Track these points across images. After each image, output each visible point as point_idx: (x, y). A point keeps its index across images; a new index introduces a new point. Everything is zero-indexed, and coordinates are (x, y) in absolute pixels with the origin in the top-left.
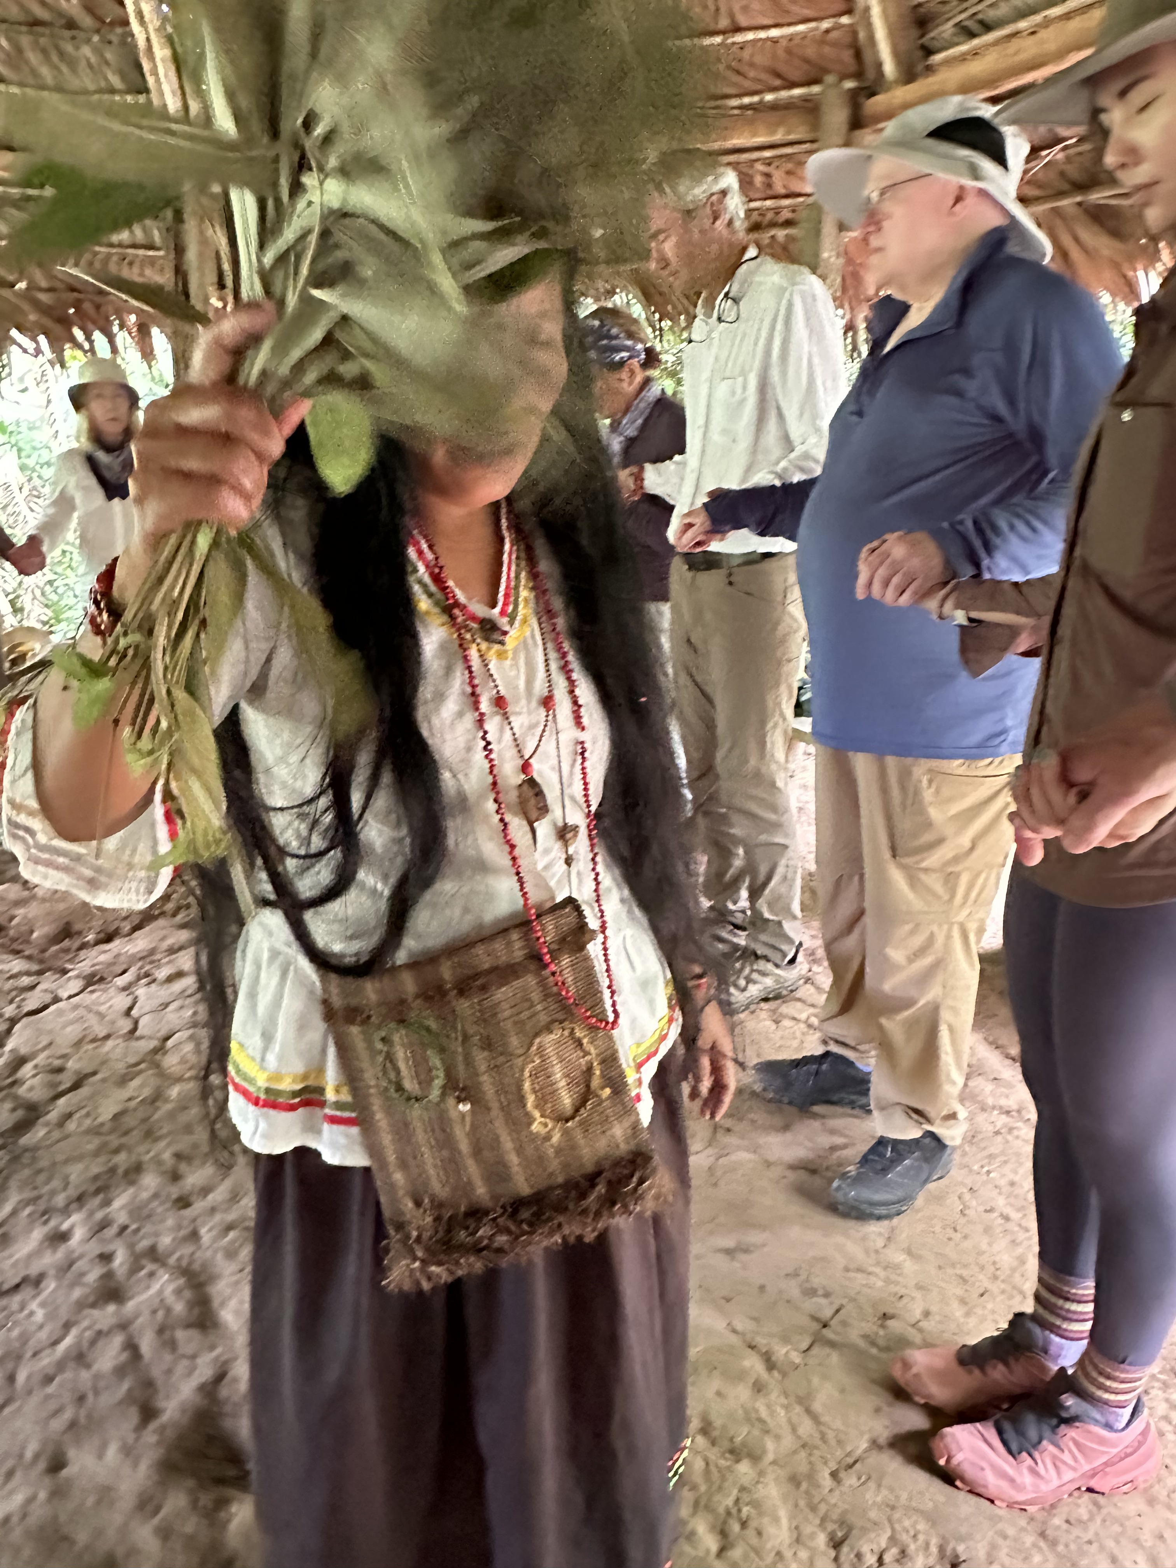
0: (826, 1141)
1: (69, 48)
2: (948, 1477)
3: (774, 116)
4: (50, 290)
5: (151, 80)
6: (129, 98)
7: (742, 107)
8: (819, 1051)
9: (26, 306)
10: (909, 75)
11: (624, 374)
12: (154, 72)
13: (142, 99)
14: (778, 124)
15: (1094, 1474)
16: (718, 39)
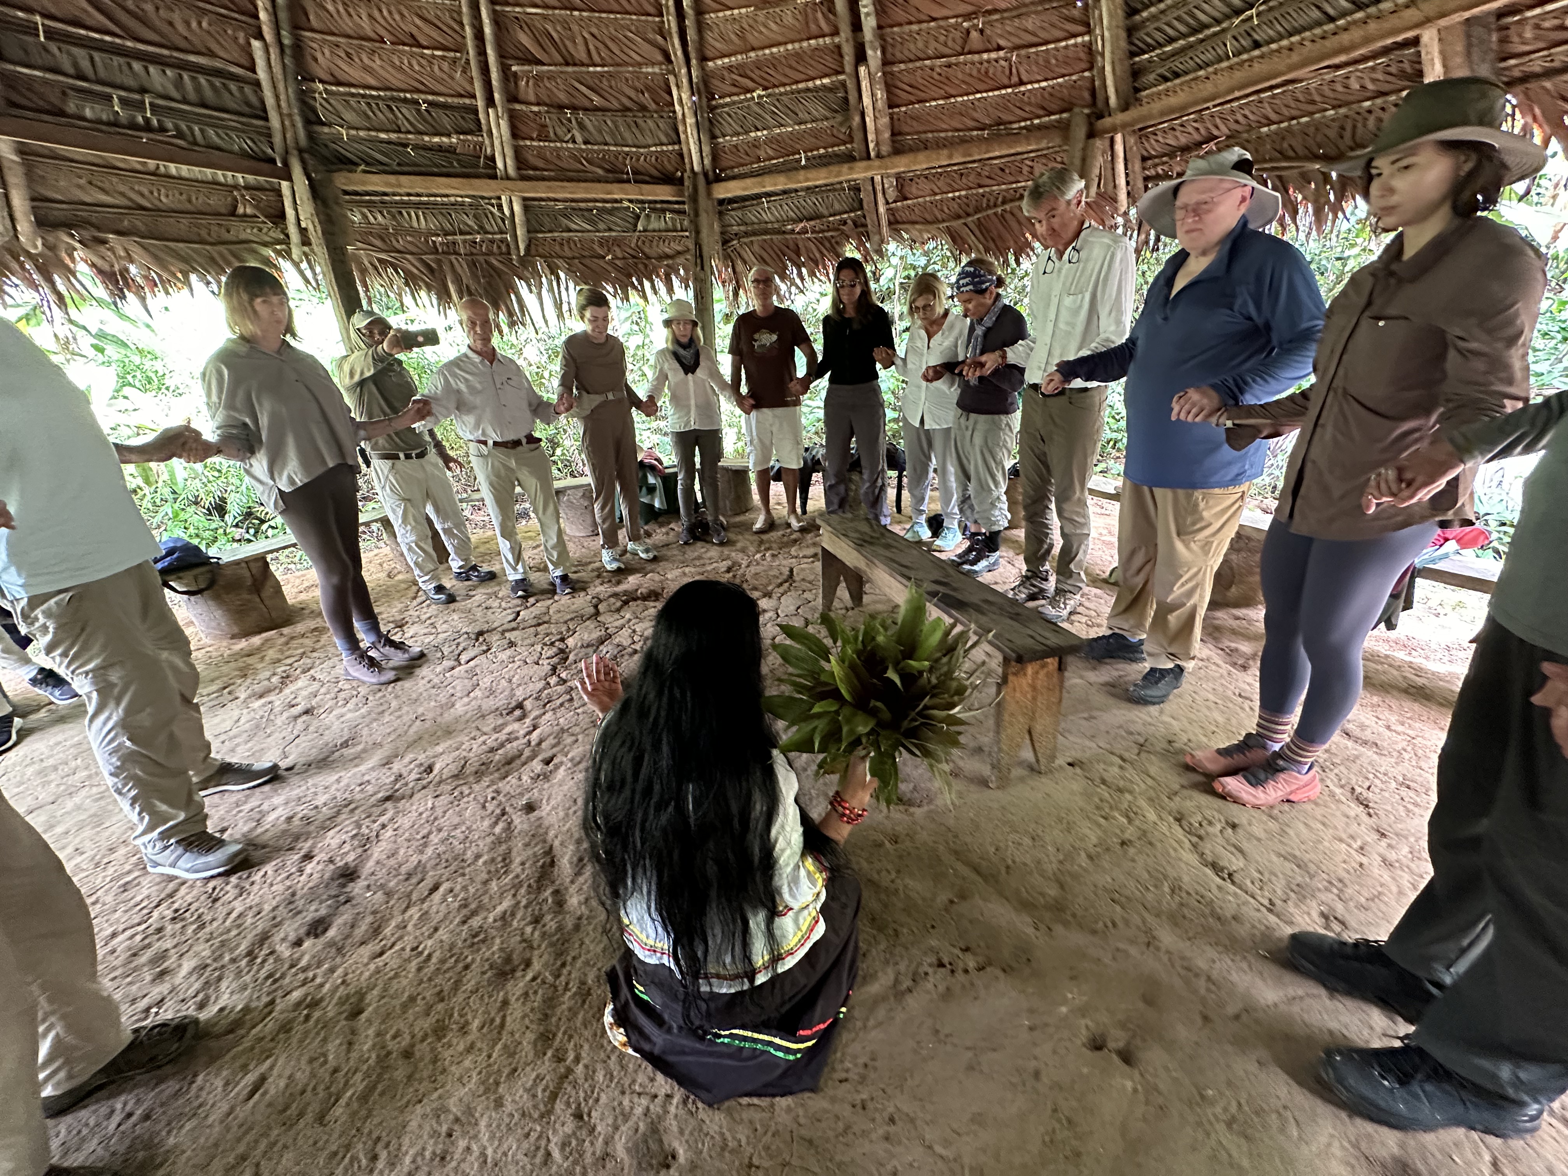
0: (1116, 674)
1: (640, 121)
2: (1223, 797)
3: (1038, 134)
4: (624, 258)
5: (682, 136)
6: (670, 148)
7: (1021, 128)
8: (1109, 632)
9: (610, 268)
10: (1125, 107)
11: (987, 295)
12: (685, 132)
13: (677, 147)
14: (1043, 138)
15: (1291, 793)
16: (1010, 90)
